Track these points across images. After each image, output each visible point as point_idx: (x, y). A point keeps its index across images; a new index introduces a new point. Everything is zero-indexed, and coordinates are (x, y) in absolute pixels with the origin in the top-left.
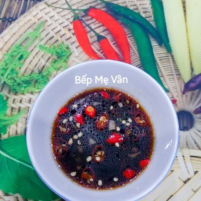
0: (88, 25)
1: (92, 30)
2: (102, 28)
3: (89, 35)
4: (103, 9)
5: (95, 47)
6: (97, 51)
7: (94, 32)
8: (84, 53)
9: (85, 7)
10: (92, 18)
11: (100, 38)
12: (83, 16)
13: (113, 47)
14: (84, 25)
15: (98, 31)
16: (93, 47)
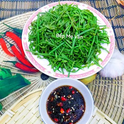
0: (6, 40)
1: (8, 42)
2: (12, 41)
3: (7, 45)
4: (12, 32)
5: (10, 50)
6: (10, 51)
8: (5, 53)
9: (4, 32)
10: (8, 37)
11: (11, 45)
12: (4, 36)
13: (17, 49)
14: (5, 40)
15: (10, 42)
16: (8, 50)
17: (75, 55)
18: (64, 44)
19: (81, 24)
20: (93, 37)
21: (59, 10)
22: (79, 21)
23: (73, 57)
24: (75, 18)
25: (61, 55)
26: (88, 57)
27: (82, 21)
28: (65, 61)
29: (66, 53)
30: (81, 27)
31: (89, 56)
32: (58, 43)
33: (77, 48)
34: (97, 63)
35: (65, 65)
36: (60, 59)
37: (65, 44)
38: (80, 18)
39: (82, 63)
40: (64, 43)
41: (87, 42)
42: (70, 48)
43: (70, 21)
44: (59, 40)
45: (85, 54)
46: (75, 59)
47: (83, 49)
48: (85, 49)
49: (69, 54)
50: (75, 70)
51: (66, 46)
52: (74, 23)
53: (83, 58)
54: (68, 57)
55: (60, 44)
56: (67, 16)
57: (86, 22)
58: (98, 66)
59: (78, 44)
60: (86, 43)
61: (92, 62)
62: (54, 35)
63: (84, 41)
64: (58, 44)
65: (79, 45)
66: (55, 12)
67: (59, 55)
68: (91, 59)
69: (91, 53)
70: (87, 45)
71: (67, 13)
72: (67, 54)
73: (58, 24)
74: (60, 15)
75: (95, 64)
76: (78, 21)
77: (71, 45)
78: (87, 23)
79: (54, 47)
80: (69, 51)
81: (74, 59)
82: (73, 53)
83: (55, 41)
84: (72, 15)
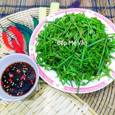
0: (8, 34)
1: (9, 36)
2: (13, 35)
3: (8, 38)
4: (14, 27)
5: (10, 43)
6: (11, 45)
7: (10, 37)
8: (6, 46)
9: (7, 26)
10: (10, 31)
11: (12, 39)
12: (7, 30)
14: (7, 34)
16: (9, 43)
17: (84, 67)
18: (72, 57)
19: (89, 35)
20: (103, 48)
21: (66, 21)
22: (88, 32)
23: (82, 69)
24: (83, 29)
25: (69, 68)
26: (98, 69)
27: (91, 32)
28: (74, 74)
29: (75, 66)
30: (90, 38)
31: (100, 68)
32: (66, 55)
33: (87, 60)
34: (107, 74)
35: (73, 78)
36: (68, 73)
38: (88, 29)
39: (92, 74)
40: (73, 55)
41: (97, 53)
42: (78, 61)
44: (67, 52)
45: (95, 65)
46: (85, 72)
47: (93, 60)
48: (95, 61)
49: (78, 67)
50: (85, 83)
51: (75, 58)
52: (82, 35)
53: (92, 70)
54: (77, 69)
55: (69, 56)
56: (75, 27)
57: (94, 32)
58: (109, 78)
60: (96, 54)
61: (103, 73)
62: (61, 47)
63: (93, 53)
65: (89, 57)
66: (62, 24)
68: (101, 70)
69: (101, 64)
70: (97, 56)
71: (75, 24)
73: (66, 37)
74: (67, 26)
77: (80, 58)
78: (96, 33)
79: (62, 59)
80: (78, 63)
81: (83, 71)
82: (83, 65)
83: (63, 54)
84: (80, 25)
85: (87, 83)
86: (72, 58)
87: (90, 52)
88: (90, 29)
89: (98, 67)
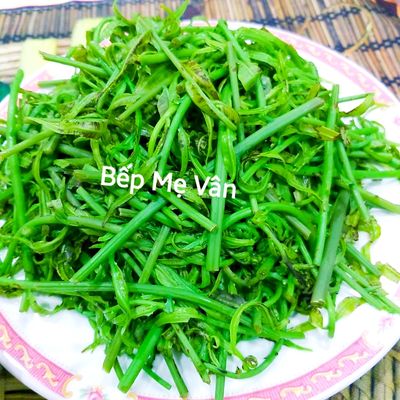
17: (236, 267)
18: (160, 210)
19: (242, 92)
22: (233, 75)
23: (227, 280)
24: (205, 64)
26: (318, 268)
27: (248, 74)
28: (185, 314)
29: (182, 263)
30: (246, 104)
31: (324, 261)
32: (127, 206)
33: (243, 220)
34: (375, 296)
36: (146, 308)
37: (168, 211)
38: (231, 63)
39: (289, 305)
40: (161, 202)
41: (294, 182)
42: (199, 230)
43: (181, 78)
45: (295, 248)
46: (245, 292)
47: (280, 221)
48: (290, 224)
49: (199, 268)
51: (175, 217)
53: (286, 277)
54: (199, 281)
55: (138, 211)
56: (158, 57)
57: (266, 80)
59: (246, 197)
60: (292, 190)
61: (345, 291)
63: (277, 179)
64: (123, 212)
65: (254, 201)
67: (143, 276)
68: (334, 275)
69: (327, 239)
70: (298, 196)
71: (161, 41)
72: (189, 267)
75: (363, 300)
76: (226, 76)
77: (206, 212)
80: (196, 244)
81: (233, 290)
82: (225, 255)
83: (109, 200)
85: (268, 359)
86: (160, 217)
87: (255, 177)
88: (239, 62)
89: (313, 256)
